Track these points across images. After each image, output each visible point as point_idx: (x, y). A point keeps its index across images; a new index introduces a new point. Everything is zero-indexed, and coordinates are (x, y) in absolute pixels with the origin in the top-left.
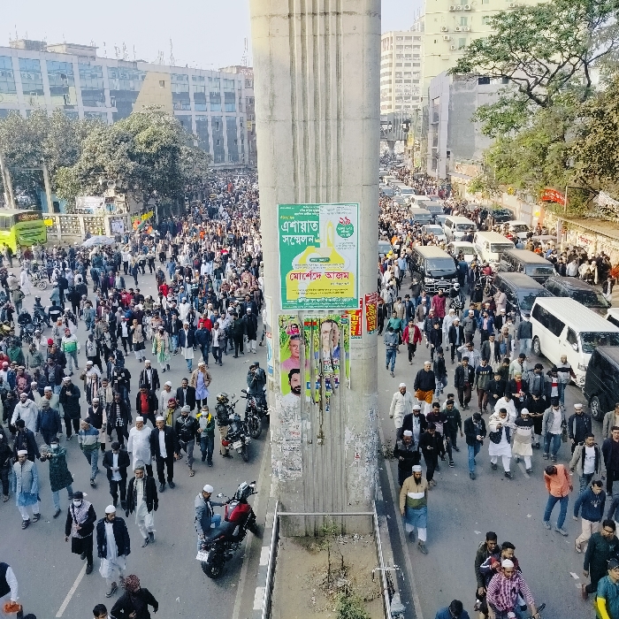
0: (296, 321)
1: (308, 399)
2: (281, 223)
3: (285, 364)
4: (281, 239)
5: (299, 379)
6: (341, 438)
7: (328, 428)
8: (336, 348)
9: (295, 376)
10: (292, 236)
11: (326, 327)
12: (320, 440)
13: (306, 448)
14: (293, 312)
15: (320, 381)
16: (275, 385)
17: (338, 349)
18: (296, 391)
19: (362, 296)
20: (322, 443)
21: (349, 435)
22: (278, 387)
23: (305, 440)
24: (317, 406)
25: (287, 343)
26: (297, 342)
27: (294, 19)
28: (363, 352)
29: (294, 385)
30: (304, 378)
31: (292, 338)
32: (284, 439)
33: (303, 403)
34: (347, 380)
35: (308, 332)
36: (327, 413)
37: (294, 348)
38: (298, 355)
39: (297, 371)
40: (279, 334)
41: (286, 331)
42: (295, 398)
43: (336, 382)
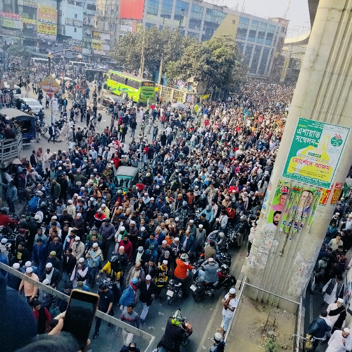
0: (288, 185)
1: (281, 230)
3: (274, 207)
4: (295, 137)
6: (294, 257)
7: (288, 249)
9: (278, 215)
10: (302, 137)
13: (271, 255)
14: (288, 180)
18: (276, 223)
19: (334, 182)
20: (281, 256)
21: (298, 257)
22: (266, 218)
23: (272, 251)
24: (286, 235)
26: (285, 197)
28: (323, 215)
29: (276, 220)
31: (283, 194)
32: (261, 246)
34: (308, 227)
35: (294, 194)
36: (289, 241)
37: (282, 200)
38: (283, 204)
40: (276, 189)
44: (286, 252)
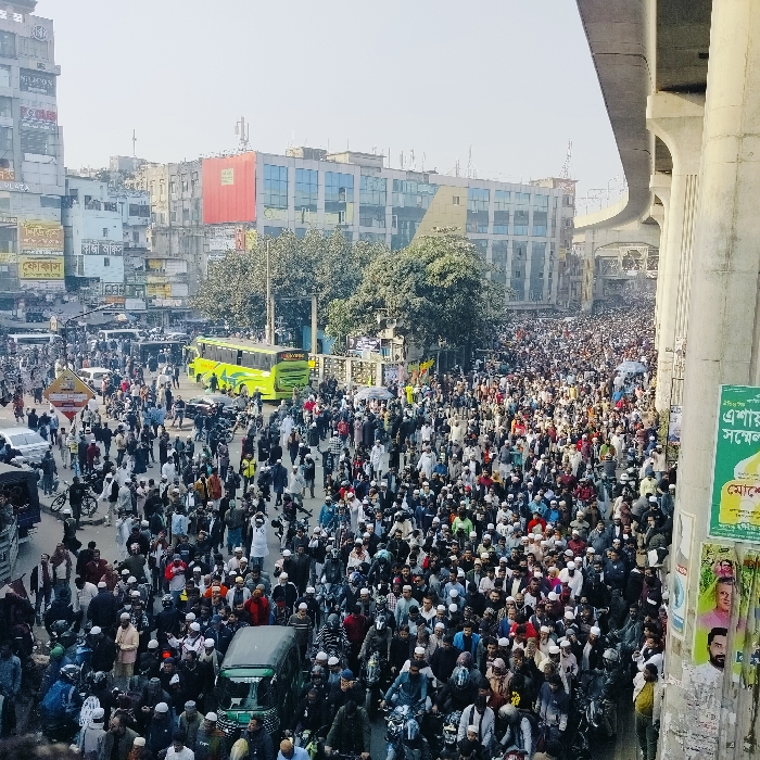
0: (730, 556)
1: (736, 678)
2: (724, 410)
3: (704, 618)
4: (721, 434)
5: (724, 645)
9: (718, 638)
10: (739, 431)
12: (748, 745)
13: (723, 753)
14: (727, 542)
16: (683, 646)
18: (718, 662)
22: (689, 651)
23: (724, 740)
24: (750, 691)
25: (712, 587)
26: (728, 588)
29: (716, 652)
30: (734, 643)
31: (722, 580)
33: (726, 683)
35: (748, 576)
37: (723, 597)
38: (727, 608)
39: (722, 632)
40: (700, 572)
41: (712, 568)
42: (715, 672)
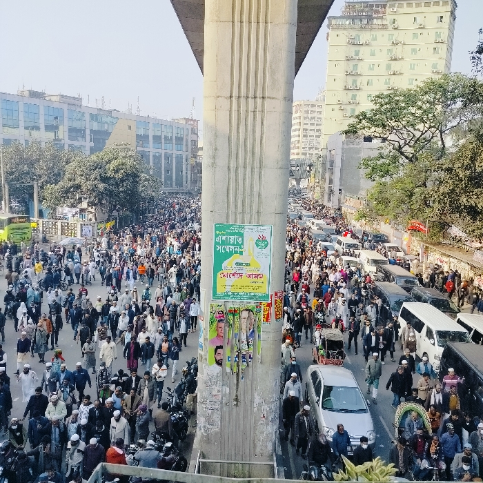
0: (222, 308)
1: (228, 370)
2: (216, 236)
3: (212, 341)
4: (215, 248)
5: (222, 353)
6: (252, 402)
7: (242, 393)
8: (251, 331)
9: (219, 351)
10: (223, 246)
11: (245, 314)
12: (235, 403)
13: (224, 409)
14: (221, 302)
15: (238, 356)
16: (204, 357)
17: (253, 331)
18: (219, 363)
19: (272, 292)
20: (237, 405)
21: (257, 400)
22: (206, 359)
23: (224, 402)
24: (235, 375)
26: (222, 325)
27: (234, 99)
28: (271, 335)
29: (218, 358)
30: (226, 352)
31: (219, 321)
32: (208, 401)
33: (224, 372)
34: (258, 356)
35: (231, 317)
36: (242, 381)
37: (220, 330)
38: (222, 335)
39: (221, 347)
40: (209, 318)
41: (215, 315)
42: (218, 367)
43: (250, 357)
44: (241, 398)
